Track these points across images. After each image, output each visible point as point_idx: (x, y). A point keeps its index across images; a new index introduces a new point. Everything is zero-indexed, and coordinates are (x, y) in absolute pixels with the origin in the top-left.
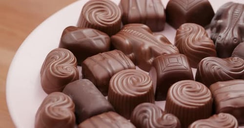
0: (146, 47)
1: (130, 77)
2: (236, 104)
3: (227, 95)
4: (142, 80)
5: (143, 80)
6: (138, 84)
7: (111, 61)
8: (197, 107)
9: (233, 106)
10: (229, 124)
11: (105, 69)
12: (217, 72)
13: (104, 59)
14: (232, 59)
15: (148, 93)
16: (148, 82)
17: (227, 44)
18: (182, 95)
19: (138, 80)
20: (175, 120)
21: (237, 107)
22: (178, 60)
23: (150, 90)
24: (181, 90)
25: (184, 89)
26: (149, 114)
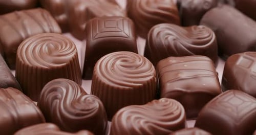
0: (82, 8)
1: (47, 43)
2: (188, 88)
3: (177, 74)
4: (62, 47)
5: (64, 47)
6: (55, 53)
7: (27, 22)
8: (131, 88)
9: (184, 90)
10: (172, 113)
11: (18, 32)
12: (172, 43)
13: (19, 18)
14: (195, 29)
15: (67, 65)
16: (71, 51)
17: (195, 9)
18: (113, 70)
19: (56, 48)
20: (96, 104)
21: (189, 91)
22: (117, 25)
23: (71, 62)
24: (113, 64)
25: (118, 62)
26: (62, 94)
